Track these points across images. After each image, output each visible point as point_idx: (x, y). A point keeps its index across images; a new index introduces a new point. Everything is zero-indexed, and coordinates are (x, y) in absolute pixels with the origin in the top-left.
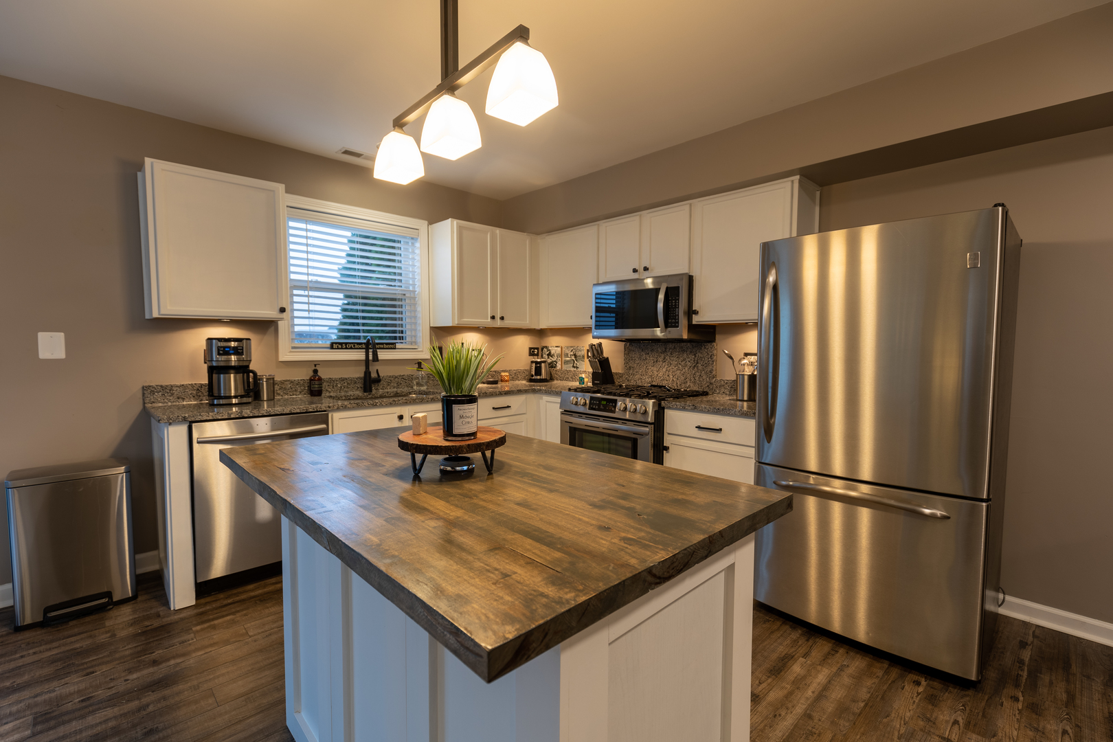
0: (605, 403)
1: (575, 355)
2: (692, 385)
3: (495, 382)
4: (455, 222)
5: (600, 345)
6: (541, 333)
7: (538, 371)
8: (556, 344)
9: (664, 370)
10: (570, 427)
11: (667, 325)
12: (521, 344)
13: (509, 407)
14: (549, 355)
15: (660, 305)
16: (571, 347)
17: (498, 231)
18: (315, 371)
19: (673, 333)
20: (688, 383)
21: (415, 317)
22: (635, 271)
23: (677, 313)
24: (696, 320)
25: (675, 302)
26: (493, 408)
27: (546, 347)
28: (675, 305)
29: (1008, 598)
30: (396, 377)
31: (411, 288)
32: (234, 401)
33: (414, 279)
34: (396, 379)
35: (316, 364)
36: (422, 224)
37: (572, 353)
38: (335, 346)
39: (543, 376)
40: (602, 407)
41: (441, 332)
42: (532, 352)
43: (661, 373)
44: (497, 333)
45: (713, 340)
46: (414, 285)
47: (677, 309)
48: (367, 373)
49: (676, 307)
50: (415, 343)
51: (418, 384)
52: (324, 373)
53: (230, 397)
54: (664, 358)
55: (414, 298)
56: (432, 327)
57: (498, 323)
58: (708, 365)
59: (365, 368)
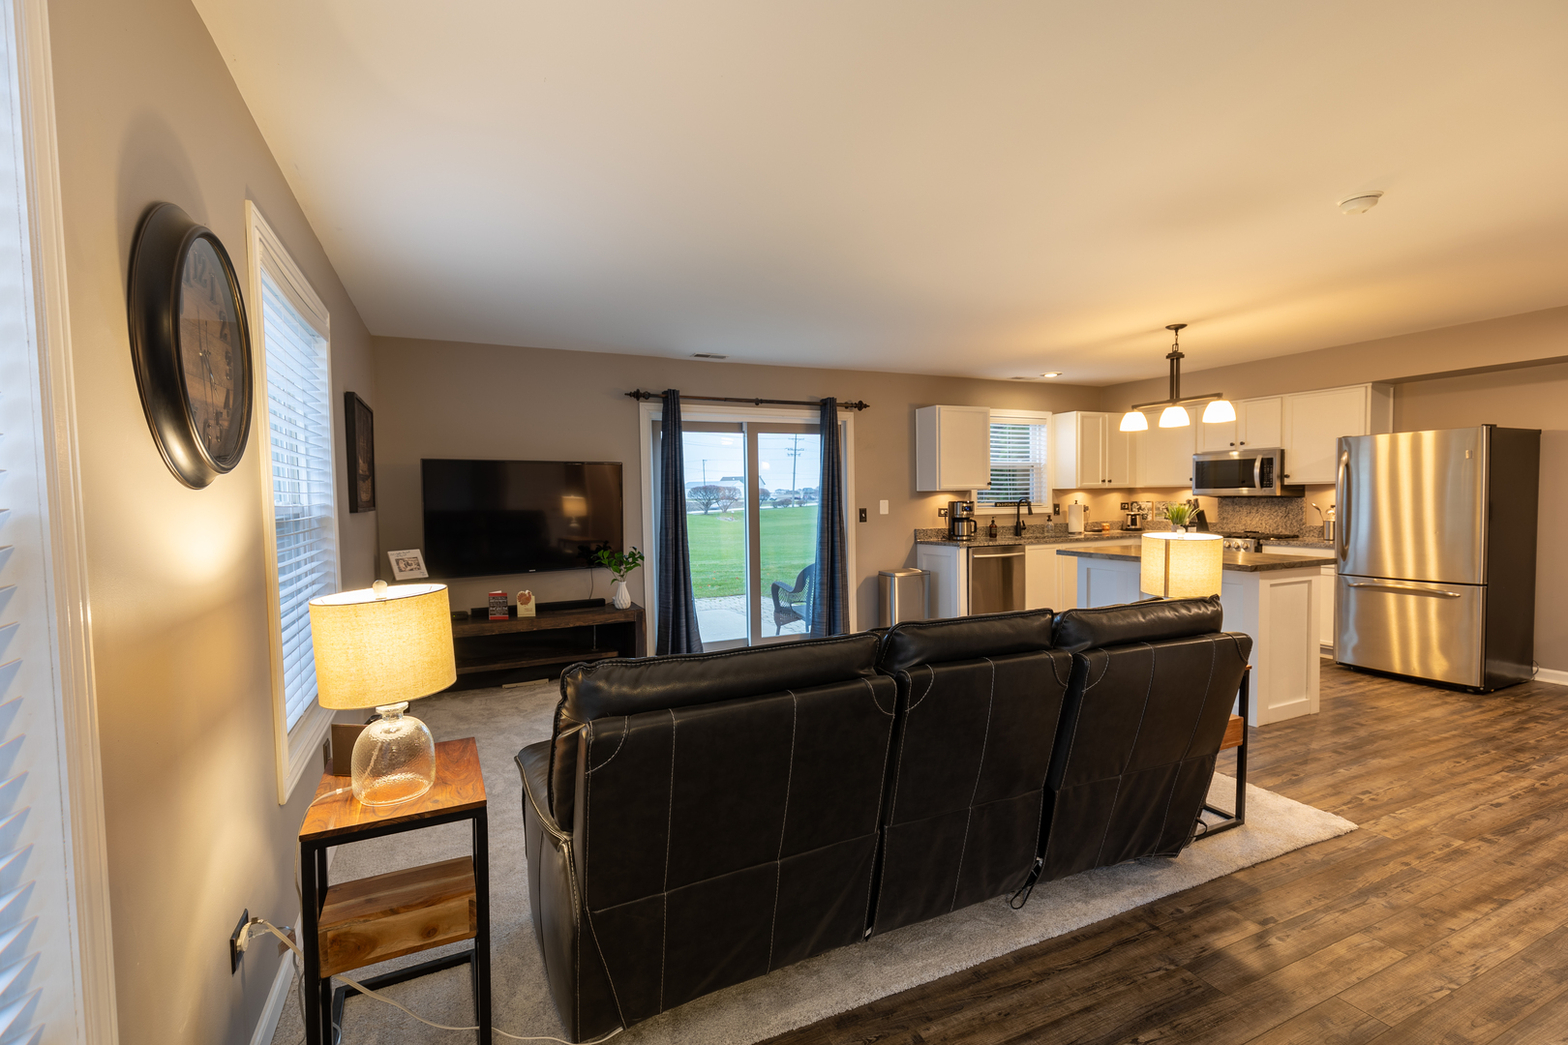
2: (1284, 531)
3: (1100, 531)
4: (1079, 413)
5: (1196, 500)
6: (1130, 491)
7: (1134, 522)
8: (1145, 500)
9: (1257, 520)
11: (1262, 486)
12: (1115, 500)
14: (1140, 509)
15: (1257, 471)
16: (1163, 502)
18: (993, 522)
19: (1266, 491)
20: (1280, 529)
21: (1041, 482)
22: (1231, 445)
23: (1271, 477)
24: (1287, 482)
25: (1270, 469)
27: (1136, 503)
28: (1270, 471)
29: (1540, 669)
30: (1034, 526)
31: (1038, 461)
32: (965, 538)
33: (1040, 454)
34: (1033, 528)
35: (994, 516)
36: (1048, 415)
37: (1163, 507)
38: (999, 505)
39: (1138, 527)
41: (1059, 493)
42: (1123, 507)
43: (1254, 523)
44: (1095, 492)
45: (1303, 496)
46: (1040, 459)
47: (1271, 475)
48: (1018, 523)
49: (1270, 473)
50: (1041, 501)
51: (1048, 531)
52: (998, 523)
53: (963, 536)
54: (1258, 510)
55: (1040, 469)
56: (1054, 490)
57: (1107, 485)
58: (1298, 515)
59: (1016, 520)
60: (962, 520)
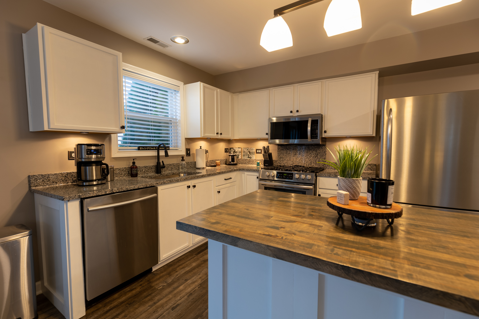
0: (286, 175)
1: (250, 152)
2: (314, 165)
3: (215, 166)
4: (202, 84)
5: (268, 147)
6: (229, 141)
7: (233, 160)
8: (238, 147)
9: (300, 158)
10: (265, 187)
11: (312, 138)
12: (222, 146)
13: (231, 178)
15: (309, 129)
16: (247, 148)
17: (219, 90)
18: (134, 163)
19: (314, 141)
20: (313, 164)
21: (177, 133)
22: (291, 112)
23: (317, 132)
24: (325, 135)
25: (316, 127)
26: (225, 179)
27: (232, 148)
28: (316, 128)
30: (171, 165)
31: (174, 117)
32: (95, 183)
33: (176, 112)
34: (171, 166)
35: (134, 158)
36: (181, 84)
37: (248, 151)
38: (141, 148)
40: (284, 177)
41: (190, 140)
42: (226, 151)
43: (298, 160)
44: (212, 141)
45: (326, 144)
46: (176, 116)
47: (317, 130)
48: (158, 163)
49: (316, 129)
50: (177, 146)
51: (182, 168)
52: (138, 164)
53: (93, 181)
54: (300, 153)
55: (176, 123)
56: (186, 139)
57: (219, 137)
58: (322, 156)
59: (157, 161)
60: (90, 163)
